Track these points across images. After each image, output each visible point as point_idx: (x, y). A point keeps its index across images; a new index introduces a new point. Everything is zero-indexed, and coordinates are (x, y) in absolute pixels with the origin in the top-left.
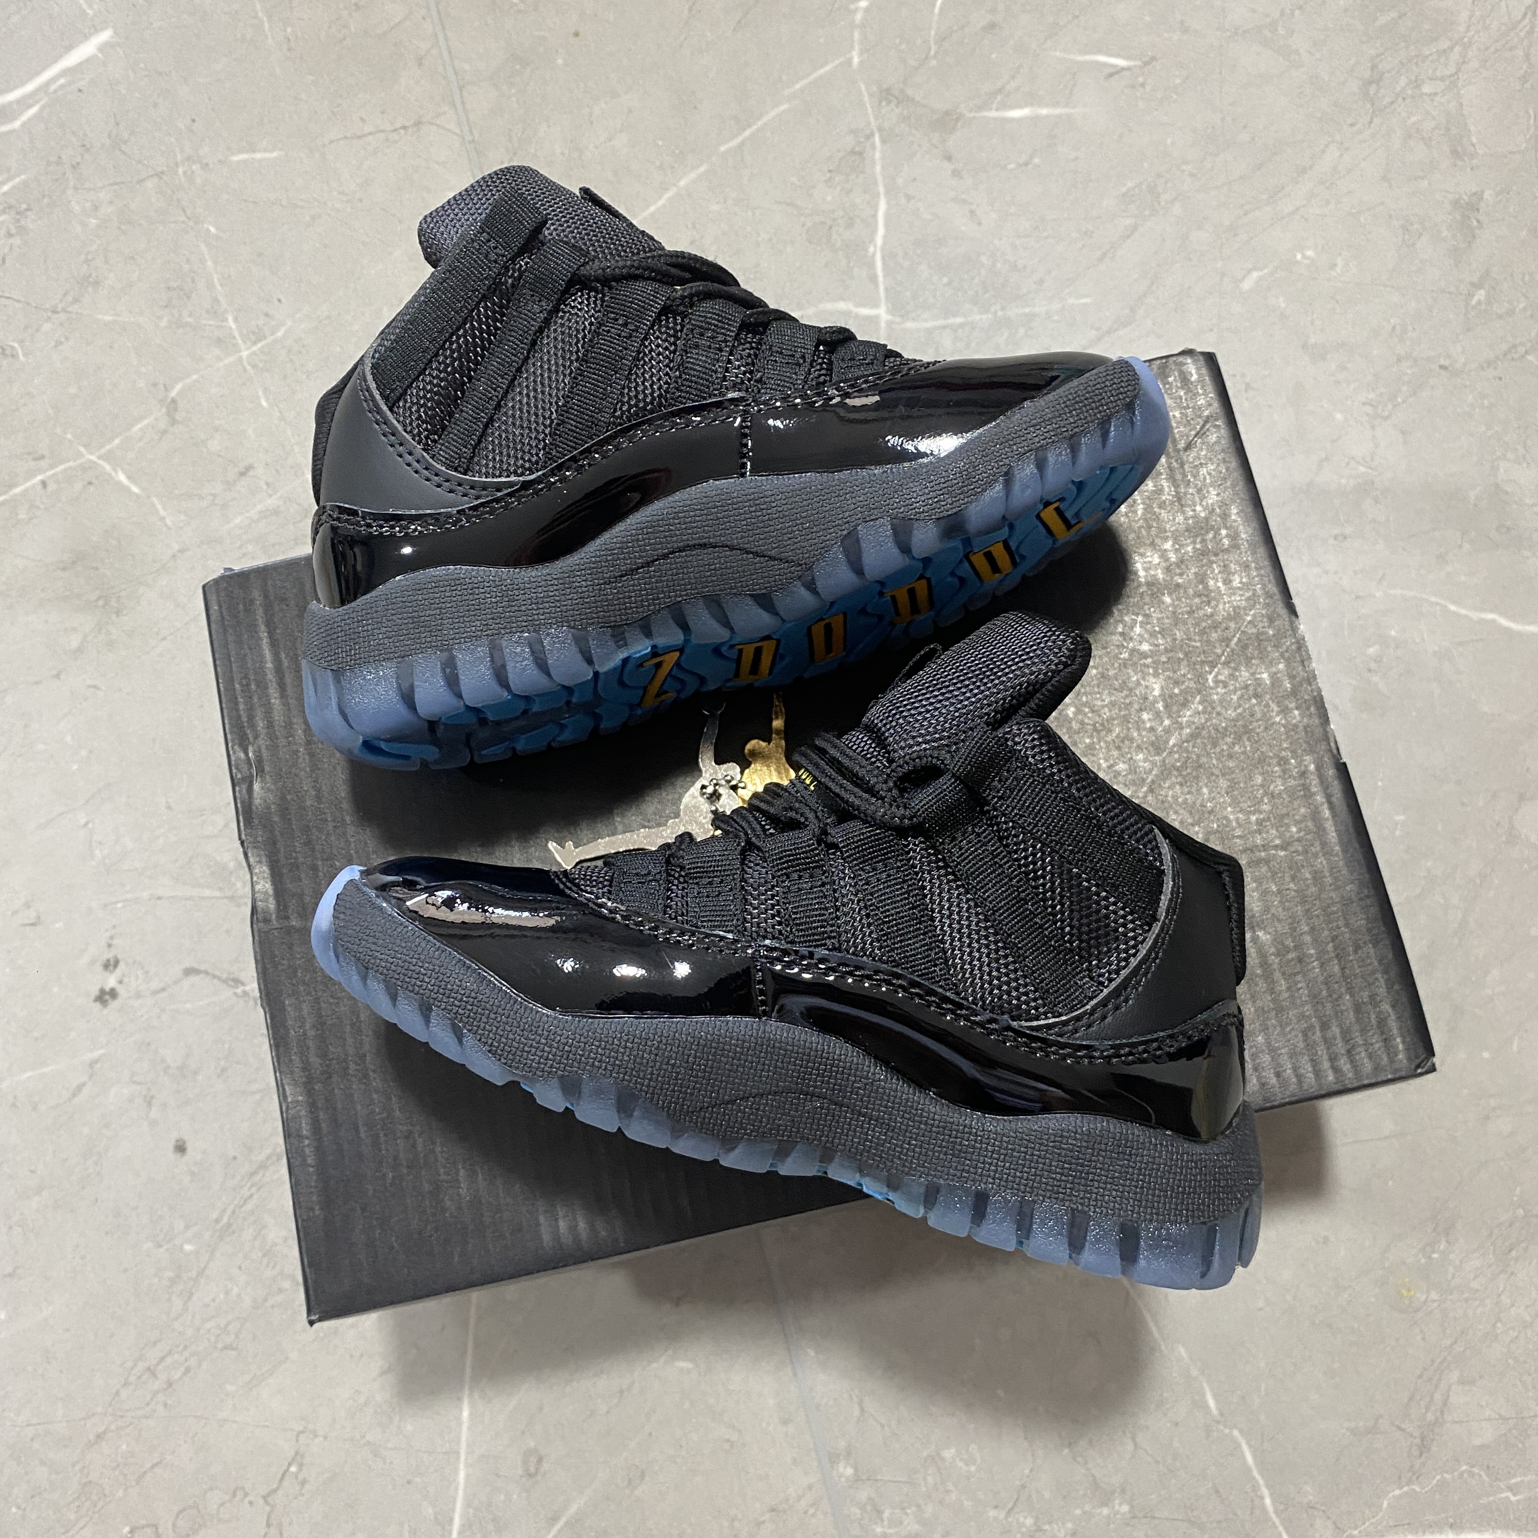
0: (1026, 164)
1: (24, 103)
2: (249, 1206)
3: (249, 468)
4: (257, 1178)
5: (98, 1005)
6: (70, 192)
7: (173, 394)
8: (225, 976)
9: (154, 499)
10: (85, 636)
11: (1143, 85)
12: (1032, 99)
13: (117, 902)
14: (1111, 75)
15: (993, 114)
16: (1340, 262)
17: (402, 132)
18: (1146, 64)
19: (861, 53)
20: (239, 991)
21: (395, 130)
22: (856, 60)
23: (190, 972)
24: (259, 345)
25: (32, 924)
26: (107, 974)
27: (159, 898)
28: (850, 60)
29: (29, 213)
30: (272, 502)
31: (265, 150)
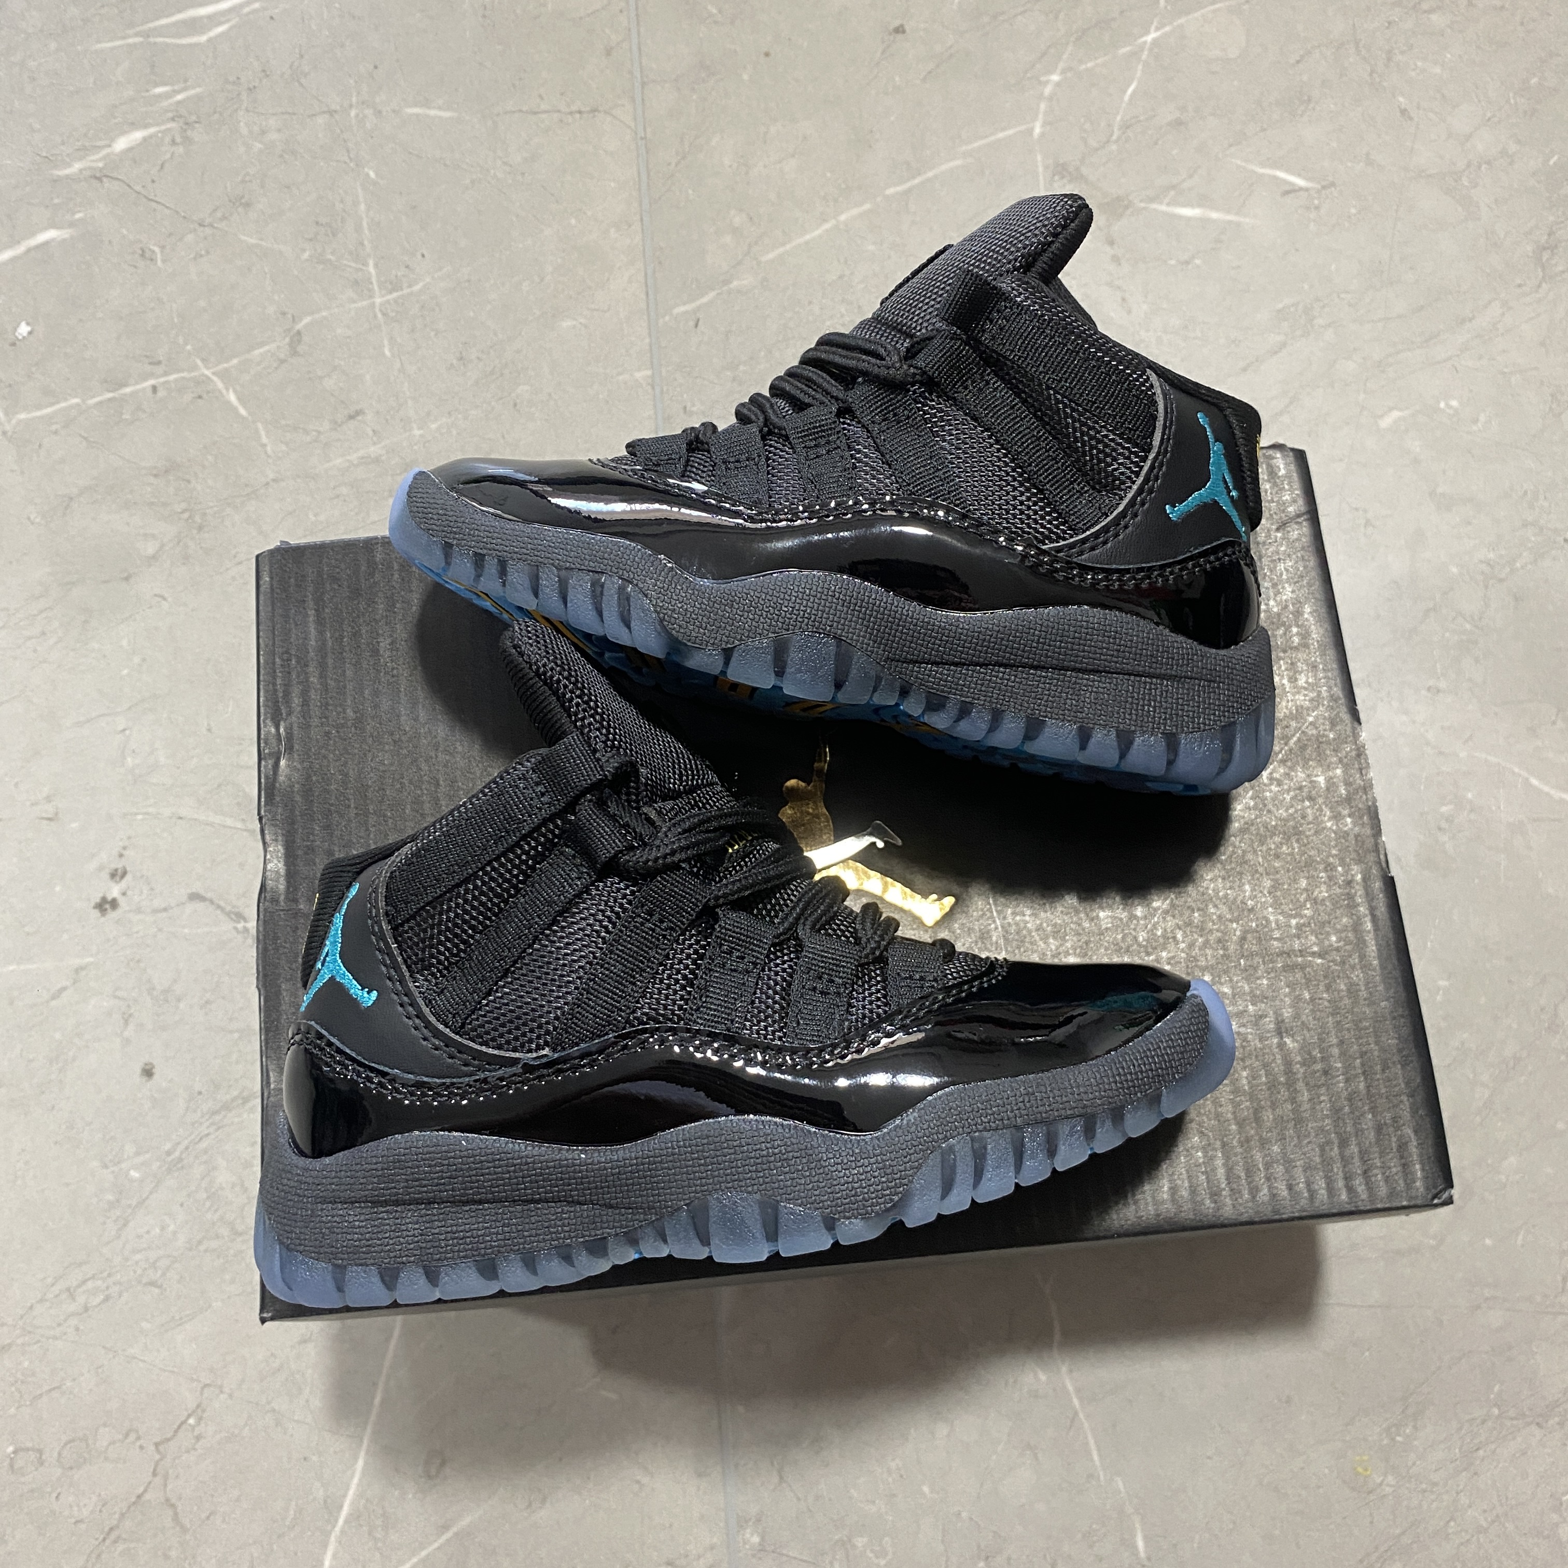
0: (1187, 263)
1: (214, 20)
2: (204, 1145)
3: (359, 413)
4: (217, 1118)
5: (96, 913)
6: (241, 113)
7: (299, 326)
8: (228, 908)
9: (260, 426)
10: (162, 546)
11: (1317, 208)
12: (1203, 201)
13: (136, 814)
14: (1286, 193)
15: (1163, 208)
16: (1482, 418)
17: (578, 116)
18: (1324, 187)
19: (1045, 124)
20: (240, 926)
21: (571, 113)
22: (1037, 130)
23: (195, 897)
24: (395, 295)
25: (50, 819)
26: (112, 884)
27: (181, 818)
28: (1032, 129)
29: (197, 125)
30: (374, 450)
31: (440, 108)
